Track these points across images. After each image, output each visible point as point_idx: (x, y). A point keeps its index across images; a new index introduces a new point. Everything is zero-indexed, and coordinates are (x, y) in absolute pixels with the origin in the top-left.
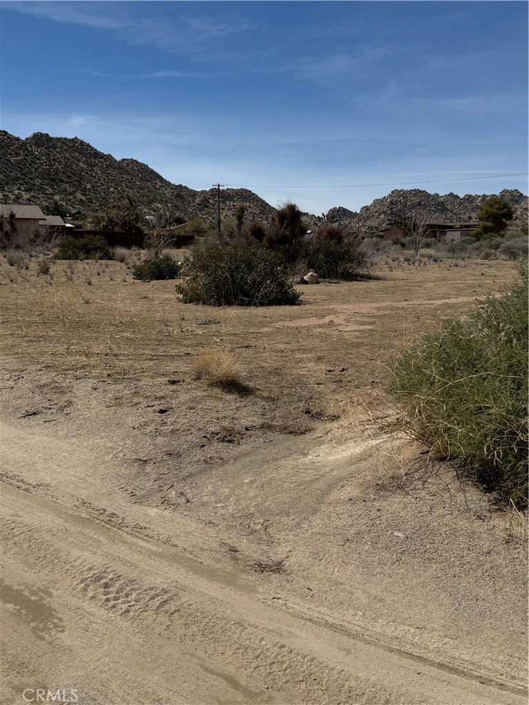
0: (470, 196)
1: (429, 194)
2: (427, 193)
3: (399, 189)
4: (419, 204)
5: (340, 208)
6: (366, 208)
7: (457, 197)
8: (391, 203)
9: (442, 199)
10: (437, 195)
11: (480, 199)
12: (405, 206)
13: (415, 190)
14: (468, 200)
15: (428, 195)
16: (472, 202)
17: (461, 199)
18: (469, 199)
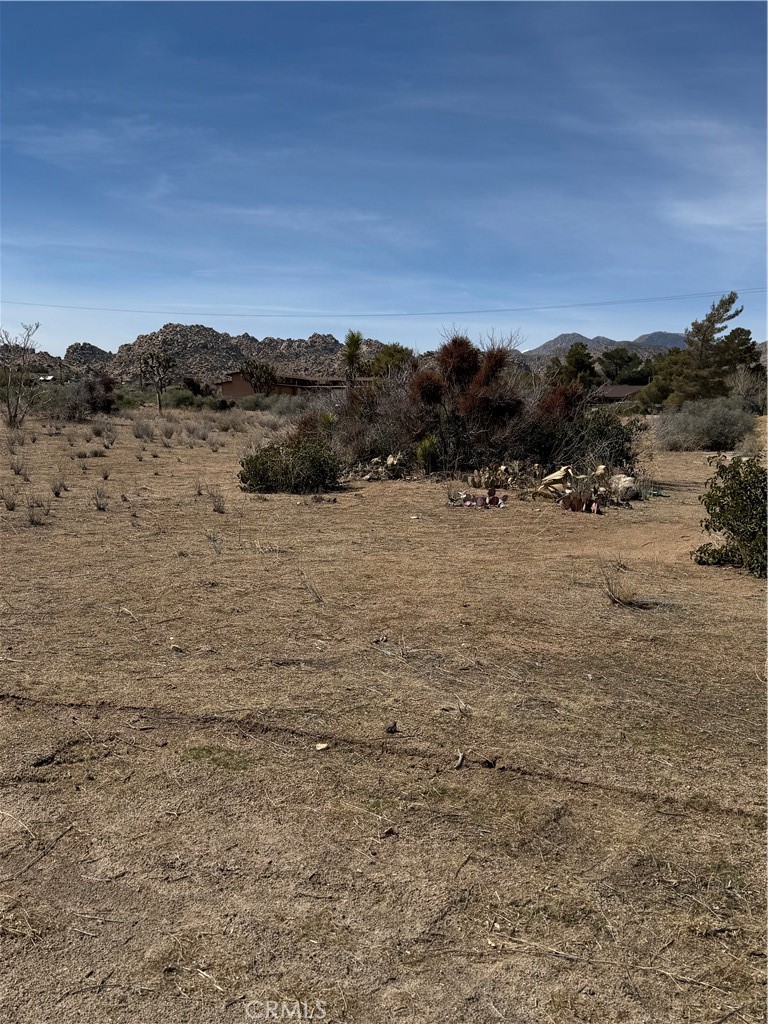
0: (271, 340)
1: (217, 333)
2: (214, 331)
3: (175, 323)
4: (205, 346)
5: (85, 344)
6: (127, 348)
7: (254, 340)
8: (164, 342)
9: (233, 342)
10: (227, 335)
11: (284, 344)
12: (185, 348)
13: (197, 326)
14: (269, 345)
15: (216, 335)
16: (275, 348)
17: (260, 343)
18: (271, 343)
